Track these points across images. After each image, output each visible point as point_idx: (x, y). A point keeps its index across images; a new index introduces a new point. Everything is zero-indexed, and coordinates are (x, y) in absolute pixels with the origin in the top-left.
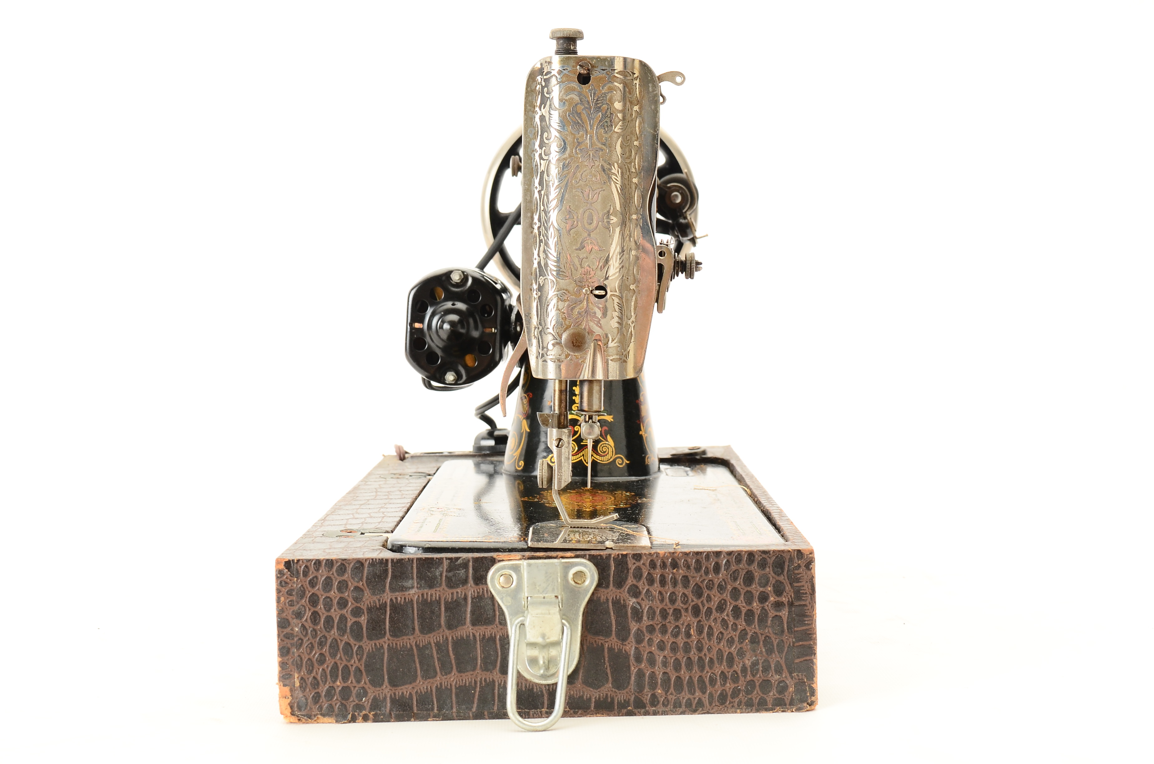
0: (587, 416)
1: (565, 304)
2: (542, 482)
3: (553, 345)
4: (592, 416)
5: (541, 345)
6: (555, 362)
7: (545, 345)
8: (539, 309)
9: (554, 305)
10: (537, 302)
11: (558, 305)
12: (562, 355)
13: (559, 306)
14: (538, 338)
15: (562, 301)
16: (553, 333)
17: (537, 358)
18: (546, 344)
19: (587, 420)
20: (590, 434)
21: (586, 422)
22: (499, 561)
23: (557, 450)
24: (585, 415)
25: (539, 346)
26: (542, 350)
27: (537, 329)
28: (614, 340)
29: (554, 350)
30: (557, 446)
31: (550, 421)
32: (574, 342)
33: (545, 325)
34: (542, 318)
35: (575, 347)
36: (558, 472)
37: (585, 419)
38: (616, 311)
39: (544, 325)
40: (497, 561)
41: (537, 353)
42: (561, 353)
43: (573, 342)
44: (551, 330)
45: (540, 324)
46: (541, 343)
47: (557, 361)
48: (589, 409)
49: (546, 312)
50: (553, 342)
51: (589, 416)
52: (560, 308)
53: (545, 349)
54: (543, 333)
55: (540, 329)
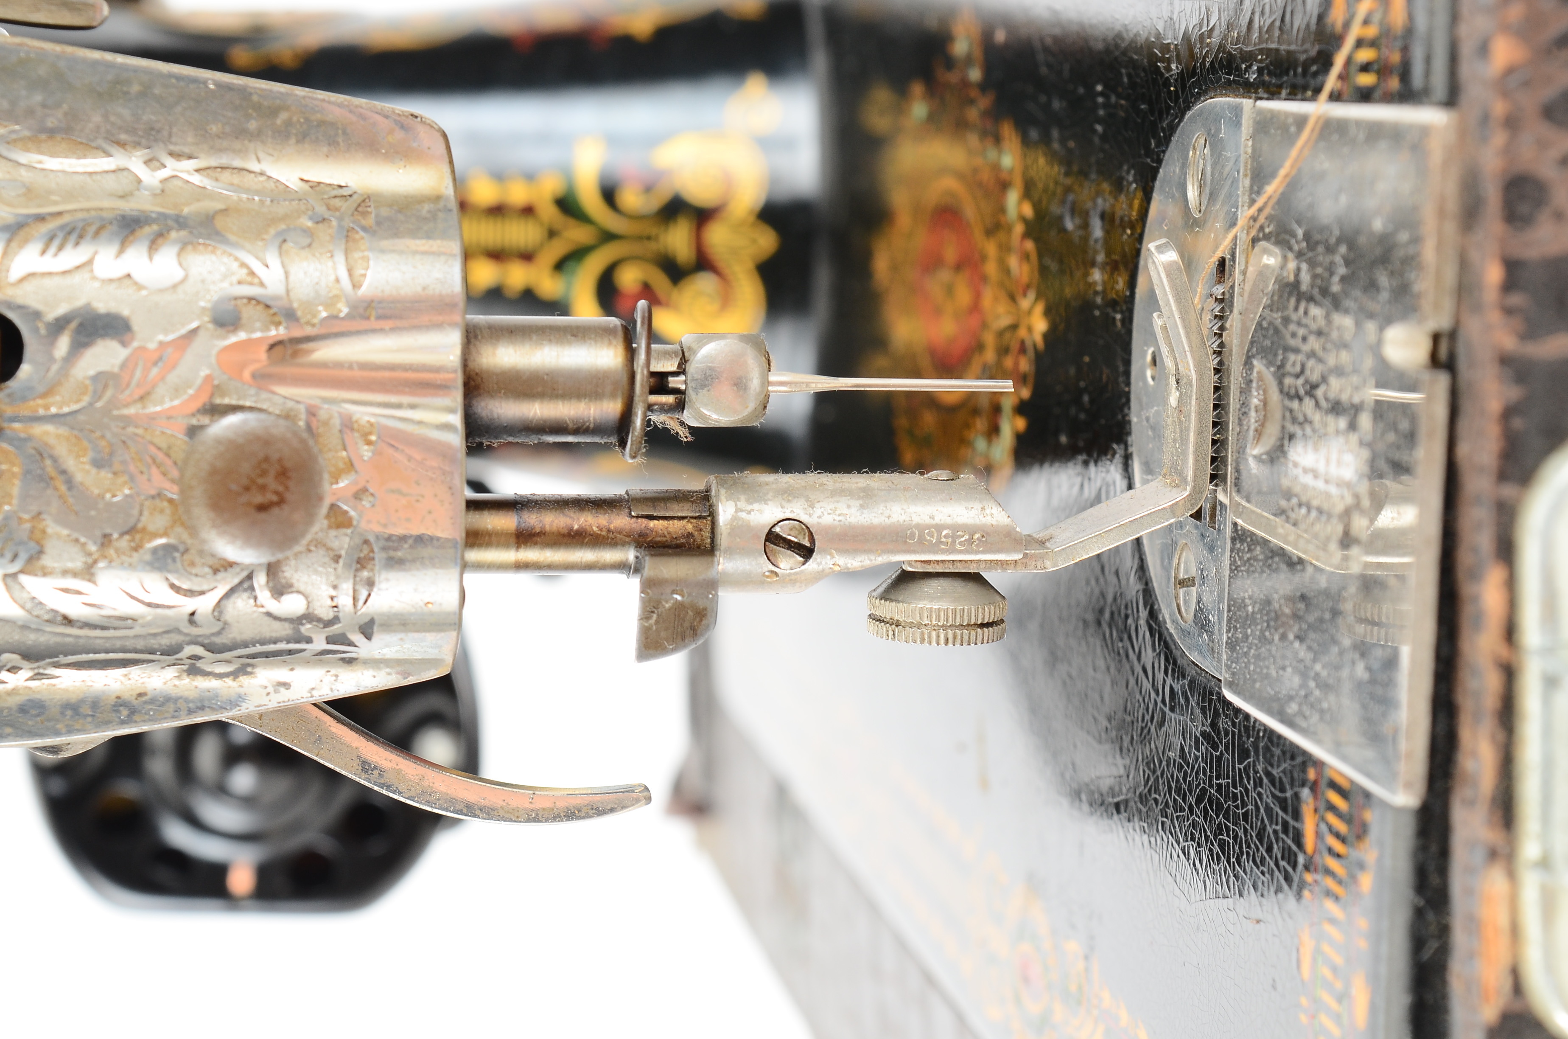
0: (653, 398)
1: (59, 536)
2: (983, 626)
3: (279, 590)
4: (653, 374)
5: (282, 646)
6: (370, 584)
7: (285, 630)
8: (91, 656)
9: (66, 591)
10: (58, 666)
11: (65, 573)
12: (335, 544)
13: (70, 565)
14: (249, 656)
15: (41, 552)
16: (222, 590)
17: (350, 661)
18: (277, 625)
19: (670, 399)
20: (740, 384)
21: (680, 406)
22: (1518, 988)
23: (824, 551)
24: (650, 407)
25: (290, 652)
26: (309, 640)
27: (199, 664)
28: (252, 273)
29: (308, 589)
30: (807, 552)
31: (679, 598)
32: (259, 499)
33: (177, 630)
34: (140, 644)
35: (288, 496)
36: (934, 548)
37: (665, 409)
38: (90, 262)
39: (175, 639)
40: (1517, 1006)
41: (328, 663)
42: (322, 552)
43: (262, 508)
44: (204, 605)
45: (171, 651)
46: (272, 647)
47: (365, 574)
48: (613, 396)
49: (103, 628)
50: (264, 595)
51: (653, 391)
52: (78, 564)
53: (306, 629)
54: (218, 640)
55: (199, 650)
